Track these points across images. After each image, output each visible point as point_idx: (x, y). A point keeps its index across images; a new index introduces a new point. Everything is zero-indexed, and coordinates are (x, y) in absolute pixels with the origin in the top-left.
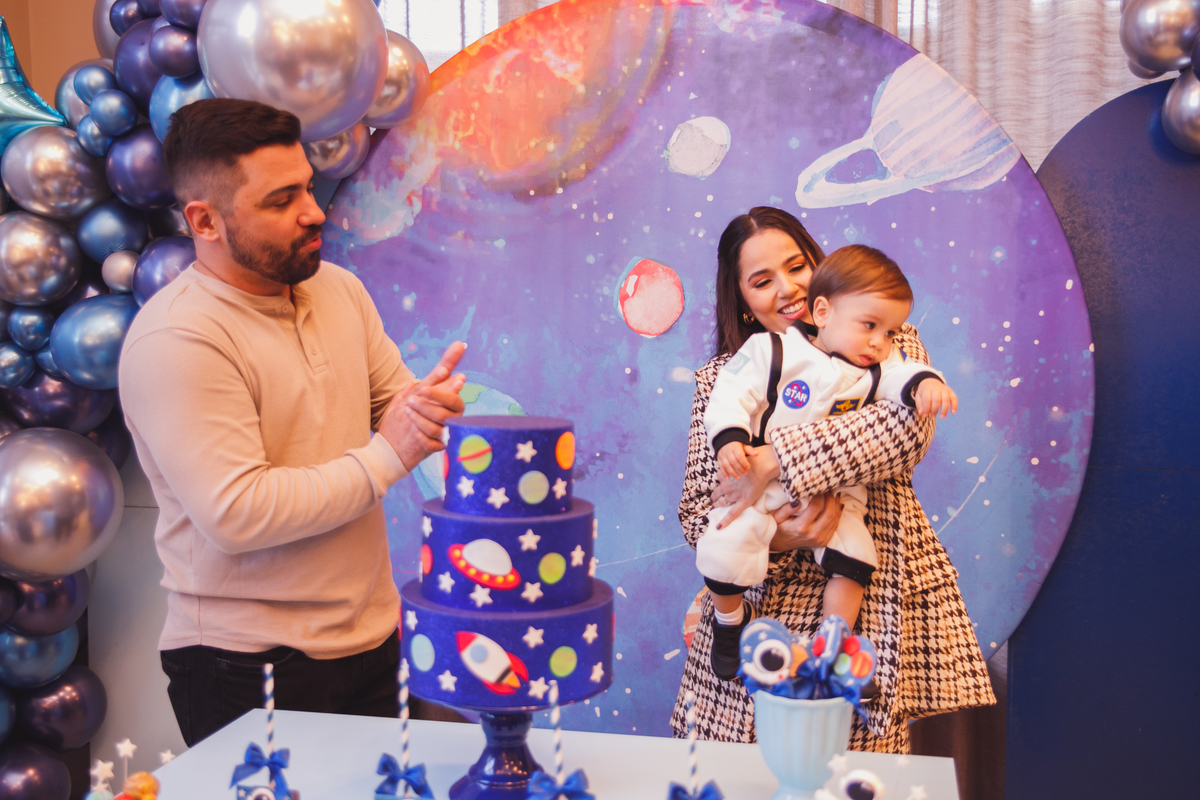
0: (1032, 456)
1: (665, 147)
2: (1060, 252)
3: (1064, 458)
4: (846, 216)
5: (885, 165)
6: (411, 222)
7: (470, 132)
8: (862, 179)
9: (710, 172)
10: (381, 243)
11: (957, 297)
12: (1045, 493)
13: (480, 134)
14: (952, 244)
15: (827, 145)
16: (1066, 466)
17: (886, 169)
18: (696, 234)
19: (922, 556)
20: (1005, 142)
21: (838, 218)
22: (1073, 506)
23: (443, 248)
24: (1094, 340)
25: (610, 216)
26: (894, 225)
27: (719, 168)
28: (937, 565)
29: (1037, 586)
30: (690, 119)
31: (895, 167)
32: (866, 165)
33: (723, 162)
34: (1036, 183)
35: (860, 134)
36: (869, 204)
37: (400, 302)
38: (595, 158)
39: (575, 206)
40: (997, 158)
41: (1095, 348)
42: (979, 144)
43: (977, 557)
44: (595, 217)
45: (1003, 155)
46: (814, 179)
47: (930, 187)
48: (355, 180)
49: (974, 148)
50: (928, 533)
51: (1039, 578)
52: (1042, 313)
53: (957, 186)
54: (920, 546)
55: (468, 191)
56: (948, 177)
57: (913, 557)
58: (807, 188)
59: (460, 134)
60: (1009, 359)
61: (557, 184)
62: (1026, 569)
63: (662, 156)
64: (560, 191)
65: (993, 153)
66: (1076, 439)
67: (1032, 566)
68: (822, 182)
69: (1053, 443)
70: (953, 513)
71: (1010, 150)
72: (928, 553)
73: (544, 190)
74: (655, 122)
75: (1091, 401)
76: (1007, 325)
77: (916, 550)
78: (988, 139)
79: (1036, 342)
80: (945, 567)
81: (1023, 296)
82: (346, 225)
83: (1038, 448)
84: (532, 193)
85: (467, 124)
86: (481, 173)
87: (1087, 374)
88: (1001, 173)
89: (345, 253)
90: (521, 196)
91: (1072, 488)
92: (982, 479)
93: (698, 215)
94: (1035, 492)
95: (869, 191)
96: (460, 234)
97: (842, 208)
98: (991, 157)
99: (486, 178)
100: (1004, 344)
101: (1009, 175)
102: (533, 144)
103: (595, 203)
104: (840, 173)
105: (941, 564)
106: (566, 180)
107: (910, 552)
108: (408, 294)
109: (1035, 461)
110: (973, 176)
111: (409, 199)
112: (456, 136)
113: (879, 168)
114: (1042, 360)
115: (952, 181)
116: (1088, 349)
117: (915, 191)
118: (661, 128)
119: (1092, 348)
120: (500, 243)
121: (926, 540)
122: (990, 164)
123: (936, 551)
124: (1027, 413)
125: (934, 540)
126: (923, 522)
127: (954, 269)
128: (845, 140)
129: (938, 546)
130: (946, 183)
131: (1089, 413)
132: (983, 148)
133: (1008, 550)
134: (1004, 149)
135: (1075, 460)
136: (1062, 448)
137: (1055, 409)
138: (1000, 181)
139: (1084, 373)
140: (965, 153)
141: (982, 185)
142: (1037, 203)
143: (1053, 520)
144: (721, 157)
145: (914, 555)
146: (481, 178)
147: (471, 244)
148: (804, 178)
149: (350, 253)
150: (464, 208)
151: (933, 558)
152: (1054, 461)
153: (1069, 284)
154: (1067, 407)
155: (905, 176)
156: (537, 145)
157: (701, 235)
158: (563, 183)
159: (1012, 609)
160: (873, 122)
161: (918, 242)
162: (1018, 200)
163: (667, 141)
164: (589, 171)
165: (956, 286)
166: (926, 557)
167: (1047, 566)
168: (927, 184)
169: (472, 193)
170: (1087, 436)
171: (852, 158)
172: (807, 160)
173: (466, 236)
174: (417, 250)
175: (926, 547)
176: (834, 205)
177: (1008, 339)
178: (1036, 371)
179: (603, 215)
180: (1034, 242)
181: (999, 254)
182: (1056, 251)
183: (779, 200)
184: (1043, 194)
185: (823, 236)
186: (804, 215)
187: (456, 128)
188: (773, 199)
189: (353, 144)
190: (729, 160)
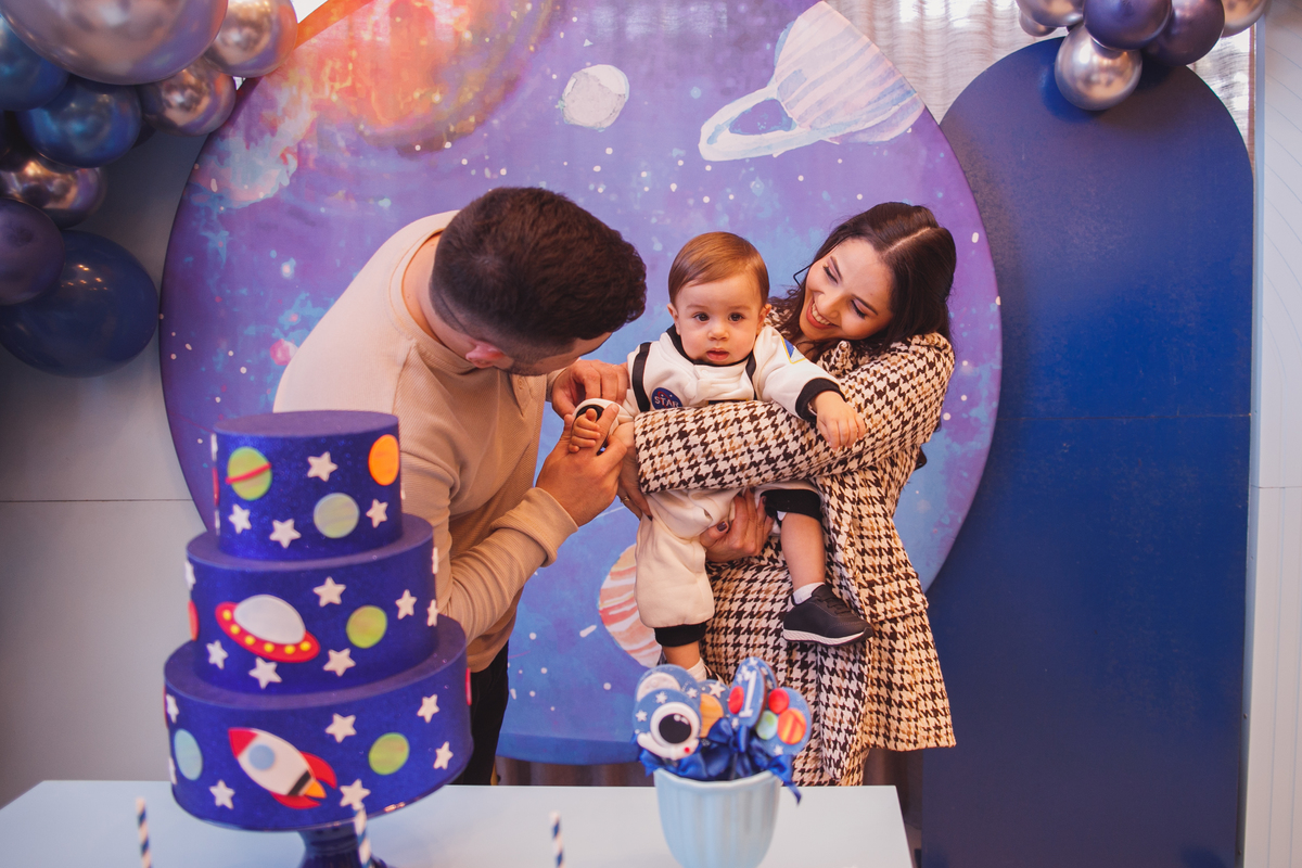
1: (560, 97)
2: (967, 205)
3: (974, 413)
4: (752, 169)
5: (790, 115)
6: (286, 182)
7: (348, 83)
8: (764, 131)
9: (609, 123)
10: (254, 206)
12: (956, 447)
13: (359, 85)
14: (859, 196)
15: (730, 95)
16: (977, 419)
17: (790, 120)
18: (596, 190)
19: (891, 581)
20: (908, 92)
21: (744, 171)
22: (983, 459)
23: (323, 210)
24: (1000, 293)
25: (503, 172)
26: (801, 178)
27: (618, 119)
28: (906, 592)
29: (951, 541)
30: (585, 67)
31: (800, 118)
32: (770, 116)
33: (622, 113)
34: (940, 136)
35: (763, 84)
36: (775, 156)
37: (279, 269)
38: (486, 111)
39: (465, 162)
40: (901, 109)
41: (1002, 301)
42: (883, 95)
44: (487, 173)
45: (907, 106)
46: (718, 130)
47: (836, 138)
48: (223, 137)
49: (879, 98)
50: (900, 556)
51: (953, 532)
53: (863, 138)
54: (890, 569)
55: (348, 147)
56: (854, 129)
57: (880, 581)
58: (711, 140)
59: (337, 86)
61: (445, 138)
62: (940, 525)
63: (557, 107)
64: (448, 145)
65: (897, 104)
66: (985, 393)
67: (946, 521)
68: (726, 132)
69: (964, 398)
71: (914, 101)
72: (898, 578)
73: (432, 144)
74: (549, 71)
75: (998, 354)
77: (885, 574)
78: (892, 90)
80: (915, 595)
82: (214, 188)
84: (418, 148)
85: (344, 74)
86: (362, 127)
87: (994, 326)
88: (906, 125)
89: (215, 217)
90: (405, 151)
91: (981, 442)
93: (597, 169)
94: (948, 447)
95: (774, 143)
96: (341, 193)
97: (747, 161)
98: (897, 108)
99: (367, 133)
101: (914, 127)
102: (417, 95)
103: (487, 157)
104: (745, 125)
105: (911, 591)
106: (455, 133)
107: (877, 575)
108: (287, 260)
110: (878, 127)
111: (283, 156)
112: (332, 87)
113: (784, 119)
115: (858, 132)
116: (994, 302)
117: (821, 142)
118: (555, 77)
119: (998, 301)
120: (386, 203)
121: (898, 563)
122: (894, 115)
123: (907, 576)
125: (906, 564)
126: (896, 543)
128: (748, 90)
129: (910, 570)
130: (852, 134)
131: (997, 366)
132: (887, 99)
133: (922, 506)
134: (908, 100)
135: (984, 413)
136: (972, 403)
137: (965, 363)
138: (905, 133)
139: (992, 327)
140: (869, 103)
141: (887, 137)
142: (942, 155)
143: (965, 474)
144: (620, 107)
145: (881, 579)
146: (361, 133)
147: (353, 204)
148: (707, 129)
149: (220, 217)
150: (344, 165)
151: (903, 584)
152: (965, 416)
153: (975, 238)
154: (975, 361)
155: (811, 127)
156: (421, 96)
157: (601, 190)
158: (451, 137)
159: (928, 565)
160: (777, 71)
161: (825, 195)
162: (924, 152)
163: (562, 90)
164: (481, 123)
166: (895, 582)
167: (960, 520)
168: (834, 135)
169: (356, 150)
170: (995, 389)
171: (756, 108)
172: (710, 111)
173: (347, 196)
174: (298, 213)
175: (897, 571)
176: (739, 157)
179: (495, 170)
180: (940, 195)
182: (961, 204)
183: (682, 153)
184: (947, 147)
185: (729, 190)
186: (708, 168)
187: (332, 79)
188: (676, 152)
189: (215, 96)
190: (627, 113)
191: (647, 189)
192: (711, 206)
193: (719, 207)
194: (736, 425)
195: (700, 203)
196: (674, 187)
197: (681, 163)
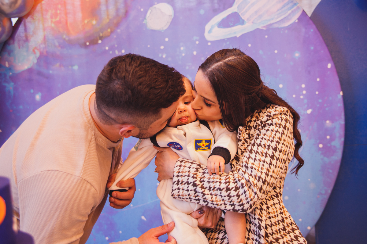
0: (320, 143)
1: (145, 18)
2: (324, 52)
3: (333, 143)
4: (228, 43)
5: (243, 18)
6: (35, 61)
7: (58, 19)
8: (232, 26)
9: (165, 28)
10: (23, 72)
11: (281, 75)
12: (326, 159)
13: (62, 20)
14: (276, 52)
15: (216, 12)
16: (334, 146)
17: (244, 20)
18: (162, 56)
19: (285, 235)
20: (295, 4)
21: (225, 44)
22: (339, 164)
23: (51, 72)
24: (342, 90)
25: (123, 51)
26: (250, 45)
27: (170, 25)
28: (294, 239)
29: (326, 201)
30: (154, 4)
31: (248, 19)
32: (235, 19)
33: (171, 23)
34: (311, 22)
35: (231, 5)
36: (238, 36)
37: (34, 98)
38: (115, 26)
39: (107, 48)
40: (292, 12)
41: (343, 93)
42: (284, 6)
43: (299, 190)
44: (117, 52)
45: (295, 10)
46: (212, 27)
47: (264, 27)
48: (9, 44)
49: (282, 8)
50: (288, 221)
51: (327, 197)
52: (318, 80)
53: (276, 26)
54: (284, 229)
55: (60, 45)
56: (272, 22)
57: (281, 237)
58: (210, 32)
59: (54, 20)
60: (305, 101)
61: (98, 38)
62: (321, 194)
63: (144, 22)
64: (100, 42)
65: (290, 10)
66: (338, 135)
67: (323, 192)
68: (216, 29)
69: (328, 137)
71: (298, 8)
72: (289, 233)
73: (94, 42)
74: (139, 7)
75: (343, 117)
76: (303, 86)
77: (282, 232)
78: (288, 4)
79: (317, 93)
80: (299, 239)
81: (309, 72)
82: (7, 65)
83: (322, 140)
84: (88, 44)
85: (56, 15)
86: (64, 36)
87: (341, 105)
88: (295, 18)
89: (8, 77)
90: (86, 47)
91: (338, 156)
93: (162, 47)
94: (322, 159)
95: (237, 31)
96: (58, 65)
97: (226, 40)
98: (290, 12)
99: (67, 39)
100: (303, 95)
101: (299, 19)
102: (86, 21)
103: (116, 46)
104: (224, 24)
105: (296, 237)
106: (102, 37)
107: (279, 234)
108: (37, 93)
109: (321, 146)
110: (282, 21)
111: (34, 51)
112: (52, 21)
113: (241, 20)
114: (320, 101)
115: (274, 23)
116: (339, 94)
117: (258, 29)
118: (142, 10)
119: (341, 93)
120: (76, 67)
121: (287, 225)
122: (290, 15)
123: (293, 230)
124: (315, 125)
125: (291, 224)
126: (285, 215)
127: (278, 63)
128: (225, 9)
129: (294, 226)
130: (271, 25)
131: (343, 122)
132: (286, 8)
133: (312, 186)
134: (295, 7)
135: (338, 144)
136: (332, 139)
137: (328, 122)
138: (295, 22)
139: (339, 105)
140: (278, 10)
141: (287, 24)
142: (312, 30)
143: (331, 171)
144: (170, 21)
145: (281, 236)
146: (64, 39)
147: (63, 68)
148: (208, 27)
149: (10, 77)
150: (58, 53)
151: (292, 234)
152: (329, 145)
153: (329, 66)
154: (333, 120)
155: (253, 23)
156: (88, 22)
157: (164, 56)
158: (101, 38)
159: (316, 212)
161: (261, 52)
162: (303, 30)
163: (145, 15)
164: (113, 32)
165: (279, 70)
166: (288, 235)
167: (330, 191)
168: (263, 25)
169: (62, 46)
170: (342, 132)
171: (229, 16)
172: (208, 20)
173: (60, 66)
174: (39, 73)
175: (288, 229)
176: (222, 38)
177: (304, 92)
178: (318, 105)
179: (120, 51)
180: (312, 48)
181: (297, 55)
182: (322, 51)
183: (198, 38)
184: (314, 26)
186: (209, 44)
187: (51, 17)
188: (195, 38)
189: (3, 27)
190: (174, 22)
191: (183, 55)
196: (195, 53)
197: (197, 42)
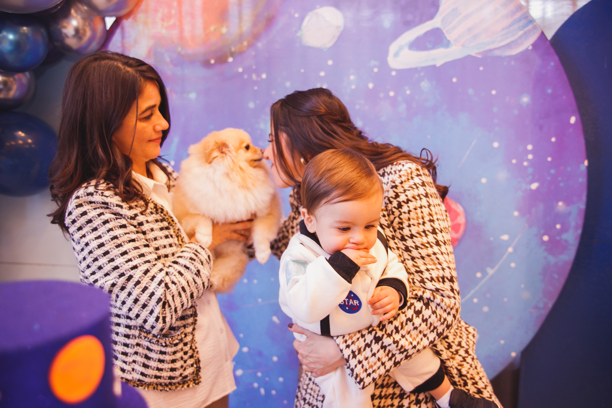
0: (545, 234)
1: (299, 28)
2: (567, 97)
3: (565, 236)
4: (422, 74)
5: (448, 38)
7: (171, 23)
8: (433, 48)
9: (330, 45)
11: (497, 129)
12: (552, 259)
14: (494, 92)
15: (408, 25)
16: (566, 241)
17: (449, 42)
20: (530, 22)
21: (417, 75)
22: (569, 267)
24: (589, 157)
25: (264, 76)
26: (454, 80)
27: (336, 42)
29: (543, 318)
30: (316, 9)
31: (456, 40)
32: (436, 39)
33: (339, 38)
34: (552, 50)
35: (431, 17)
36: (438, 65)
38: (256, 37)
39: (240, 70)
40: (525, 33)
41: (589, 163)
42: (513, 23)
43: (505, 299)
44: (254, 77)
45: (529, 31)
46: (401, 48)
47: (479, 53)
49: (510, 26)
51: (545, 313)
52: (553, 140)
53: (498, 53)
55: (172, 62)
56: (492, 47)
58: (396, 55)
59: (166, 24)
60: (530, 170)
61: (229, 55)
62: (536, 307)
63: (298, 35)
64: (230, 60)
65: (522, 29)
66: (573, 224)
67: (541, 305)
68: (406, 52)
69: (558, 226)
70: (490, 271)
71: (534, 28)
73: (221, 59)
74: (293, 11)
75: (584, 198)
76: (530, 147)
78: (520, 20)
79: (549, 159)
81: (541, 128)
83: (548, 229)
84: (212, 62)
85: (169, 17)
86: (179, 49)
87: (583, 180)
88: (528, 44)
90: (205, 64)
91: (569, 256)
92: (510, 250)
93: (322, 74)
94: (545, 258)
95: (438, 56)
97: (419, 69)
98: (521, 33)
99: (183, 53)
100: (528, 160)
101: (534, 45)
102: (212, 28)
103: (254, 67)
104: (419, 45)
106: (234, 52)
109: (546, 238)
110: (509, 46)
112: (163, 25)
113: (445, 41)
114: (553, 171)
115: (494, 49)
116: (583, 163)
117: (469, 57)
118: (297, 15)
119: (586, 163)
120: (193, 96)
122: (520, 37)
124: (541, 207)
127: (495, 109)
128: (421, 21)
130: (490, 50)
131: (583, 206)
132: (516, 26)
133: (526, 295)
134: (530, 27)
135: (572, 237)
136: (564, 230)
137: (560, 204)
138: (527, 50)
139: (580, 180)
140: (503, 29)
141: (515, 52)
142: (552, 64)
144: (337, 34)
146: (179, 53)
147: (175, 96)
148: (393, 48)
150: (170, 73)
152: (558, 238)
153: (573, 120)
154: (568, 202)
155: (463, 46)
156: (215, 29)
158: (232, 54)
160: (441, 9)
161: (471, 91)
162: (539, 62)
163: (301, 24)
164: (251, 45)
165: (496, 121)
167: (550, 305)
168: (477, 51)
169: (175, 63)
170: (580, 222)
171: (427, 34)
172: (396, 35)
176: (414, 66)
177: (530, 157)
178: (549, 178)
179: (259, 75)
180: (549, 91)
181: (526, 99)
182: (564, 97)
183: (377, 63)
184: (556, 58)
185: (406, 88)
186: (394, 73)
187: (163, 20)
188: (373, 63)
189: (94, 31)
190: (343, 37)
191: (353, 87)
192: (394, 98)
193: (400, 98)
194: (410, 324)
195: (387, 97)
196: (371, 86)
197: (376, 70)
